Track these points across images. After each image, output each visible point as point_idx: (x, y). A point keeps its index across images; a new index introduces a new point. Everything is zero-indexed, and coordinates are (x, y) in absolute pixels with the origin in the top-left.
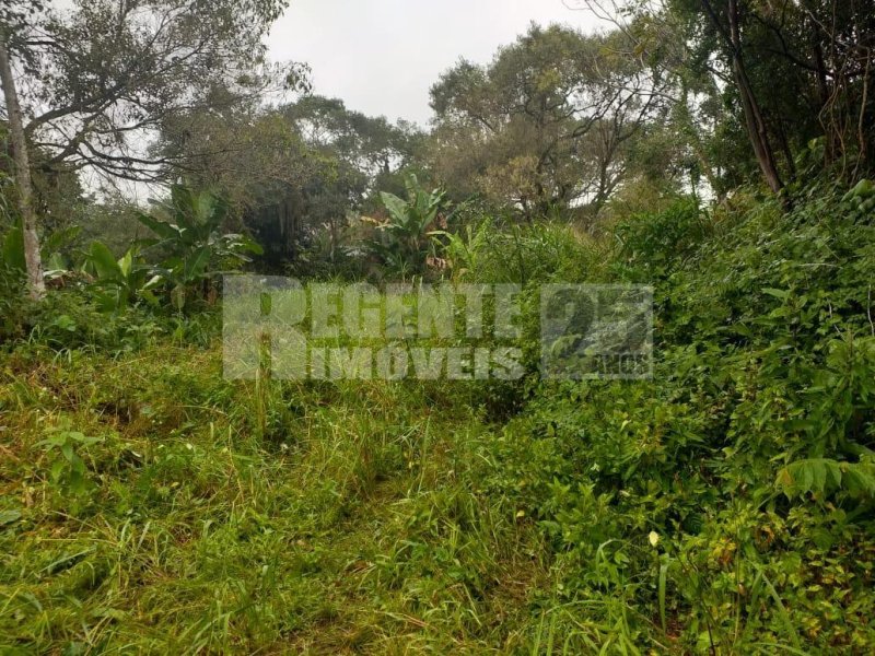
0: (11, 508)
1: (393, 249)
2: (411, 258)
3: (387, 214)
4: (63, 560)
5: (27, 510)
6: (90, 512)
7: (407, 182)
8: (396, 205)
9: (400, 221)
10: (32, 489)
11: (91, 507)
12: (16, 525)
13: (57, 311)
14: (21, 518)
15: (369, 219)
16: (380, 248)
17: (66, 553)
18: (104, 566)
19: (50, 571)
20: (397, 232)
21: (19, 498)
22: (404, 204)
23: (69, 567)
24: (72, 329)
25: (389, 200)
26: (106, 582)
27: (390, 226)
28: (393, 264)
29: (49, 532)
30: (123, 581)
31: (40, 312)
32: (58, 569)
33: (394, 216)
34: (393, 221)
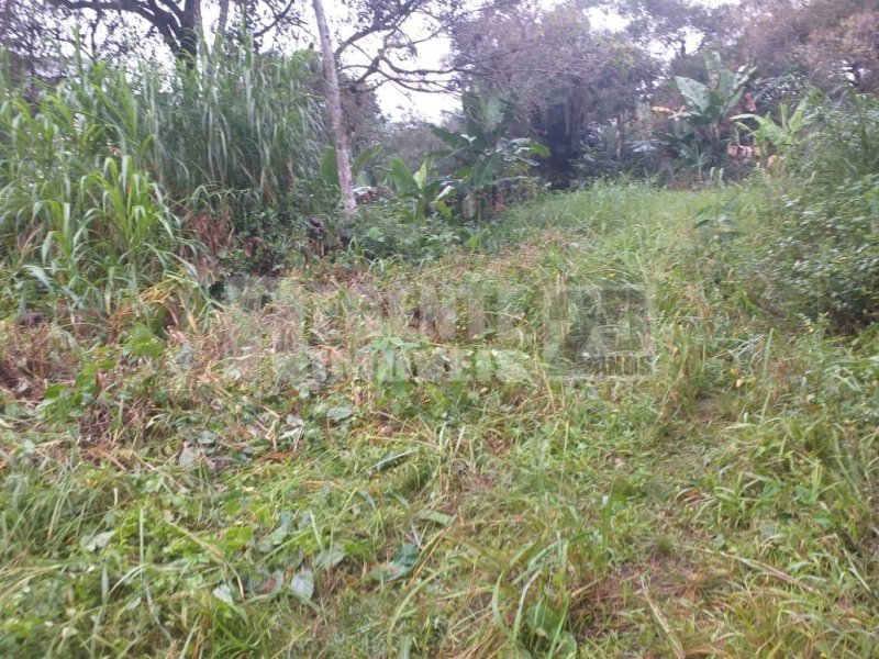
0: (343, 406)
1: (689, 139)
2: (710, 148)
3: (683, 100)
4: (390, 458)
5: (357, 409)
6: (409, 414)
7: (707, 63)
8: (694, 89)
9: (698, 108)
10: (358, 389)
11: (410, 408)
12: (348, 421)
13: (368, 224)
14: (351, 416)
15: (662, 109)
16: (674, 140)
17: (392, 453)
18: (426, 468)
19: (379, 468)
20: (694, 120)
21: (348, 396)
22: (703, 88)
23: (395, 466)
24: (381, 240)
25: (686, 85)
26: (428, 484)
27: (686, 114)
28: (687, 157)
29: (375, 430)
30: (444, 484)
31: (354, 225)
32: (386, 467)
33: (690, 103)
34: (689, 108)
